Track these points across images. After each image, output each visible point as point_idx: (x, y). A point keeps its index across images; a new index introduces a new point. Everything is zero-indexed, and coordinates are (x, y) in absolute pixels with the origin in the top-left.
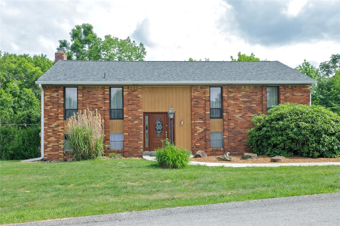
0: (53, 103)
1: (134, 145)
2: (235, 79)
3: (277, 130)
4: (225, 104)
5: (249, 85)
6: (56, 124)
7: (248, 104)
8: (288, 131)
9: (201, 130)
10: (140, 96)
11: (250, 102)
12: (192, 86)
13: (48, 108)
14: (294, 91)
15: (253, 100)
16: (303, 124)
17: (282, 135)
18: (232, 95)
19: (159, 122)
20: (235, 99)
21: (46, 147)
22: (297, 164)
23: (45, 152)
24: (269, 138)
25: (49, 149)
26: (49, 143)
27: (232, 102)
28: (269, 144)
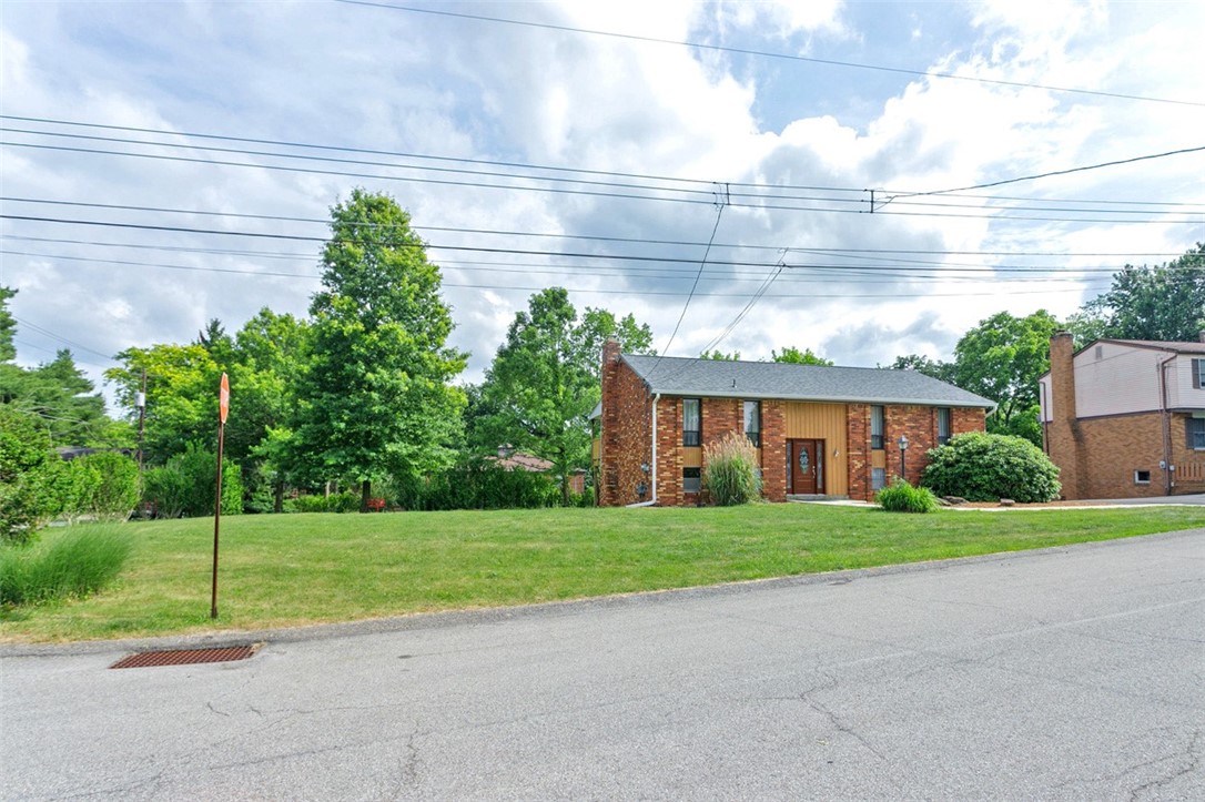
0: (668, 422)
1: (777, 485)
2: (908, 397)
3: (980, 466)
4: (889, 430)
5: (917, 405)
6: (672, 452)
7: (915, 431)
8: (998, 468)
9: (859, 465)
10: (783, 415)
11: (918, 428)
12: (847, 405)
13: (661, 428)
14: (967, 414)
15: (922, 425)
16: (1014, 460)
17: (988, 474)
18: (896, 418)
19: (804, 453)
20: (900, 423)
21: (658, 487)
22: (989, 510)
23: (657, 493)
24: (968, 476)
25: (662, 489)
26: (663, 479)
27: (896, 427)
28: (968, 486)
